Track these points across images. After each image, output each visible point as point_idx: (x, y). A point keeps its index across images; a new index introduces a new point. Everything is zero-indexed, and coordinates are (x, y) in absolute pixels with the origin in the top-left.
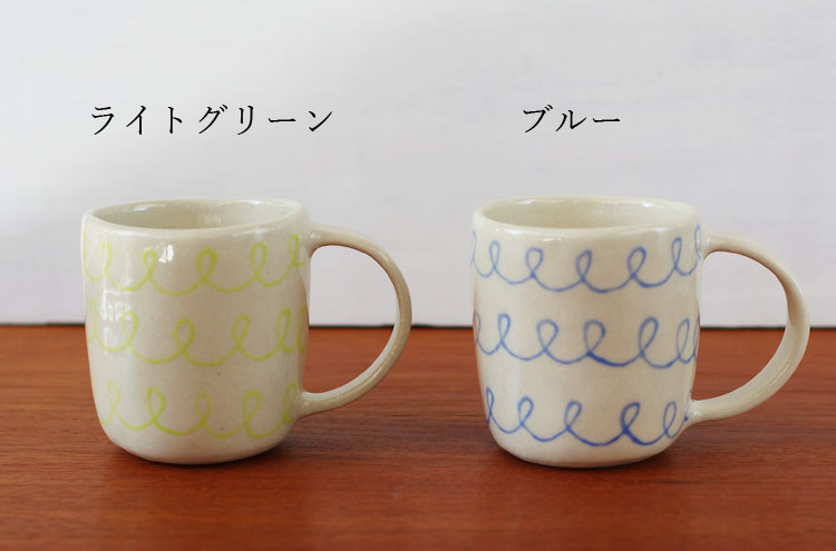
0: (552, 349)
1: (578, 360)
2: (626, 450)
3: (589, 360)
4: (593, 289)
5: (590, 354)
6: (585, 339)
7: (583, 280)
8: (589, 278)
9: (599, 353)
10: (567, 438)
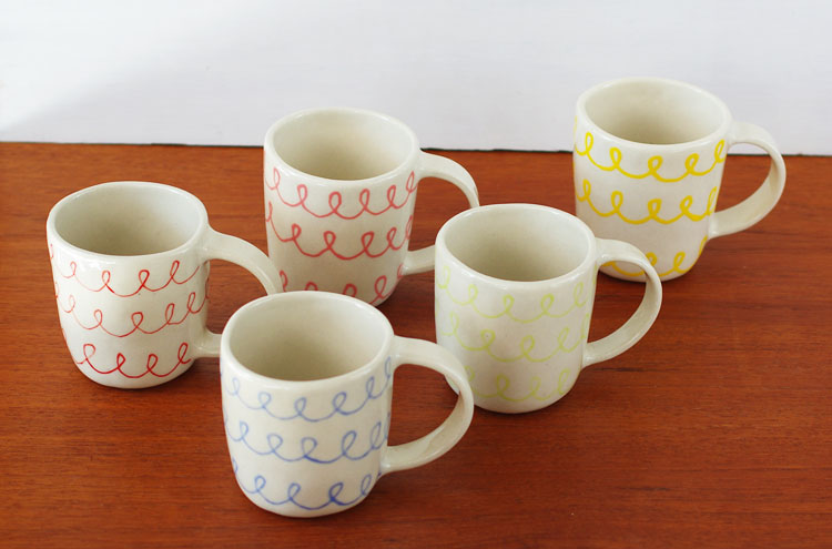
0: (279, 451)
1: (298, 460)
2: (334, 508)
3: (306, 460)
4: (306, 419)
5: (306, 457)
6: (303, 448)
7: (300, 414)
8: (305, 413)
9: (312, 456)
10: (291, 504)
